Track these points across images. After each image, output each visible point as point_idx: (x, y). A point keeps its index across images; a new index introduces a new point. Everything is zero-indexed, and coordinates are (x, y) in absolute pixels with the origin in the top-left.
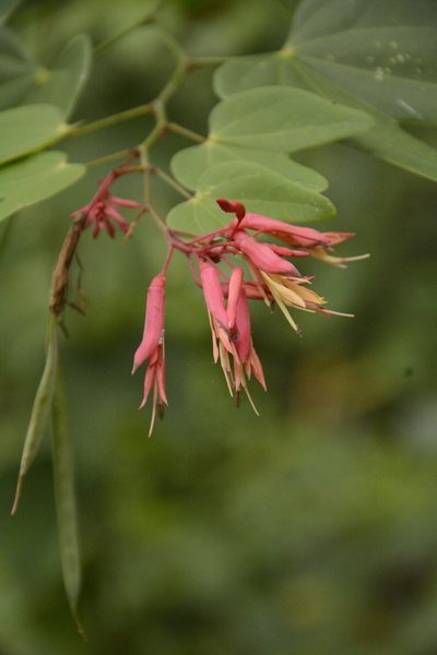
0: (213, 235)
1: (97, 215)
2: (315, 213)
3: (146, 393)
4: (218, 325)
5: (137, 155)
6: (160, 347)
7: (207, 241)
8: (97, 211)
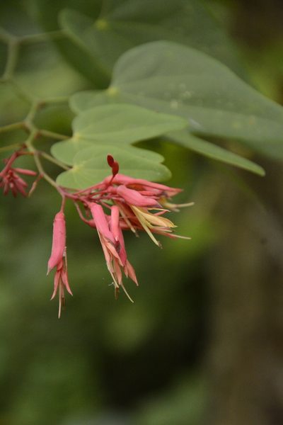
0: (91, 189)
1: (9, 178)
2: (158, 176)
3: (55, 289)
4: (106, 241)
5: (25, 147)
6: (63, 258)
7: (87, 193)
8: (8, 176)
